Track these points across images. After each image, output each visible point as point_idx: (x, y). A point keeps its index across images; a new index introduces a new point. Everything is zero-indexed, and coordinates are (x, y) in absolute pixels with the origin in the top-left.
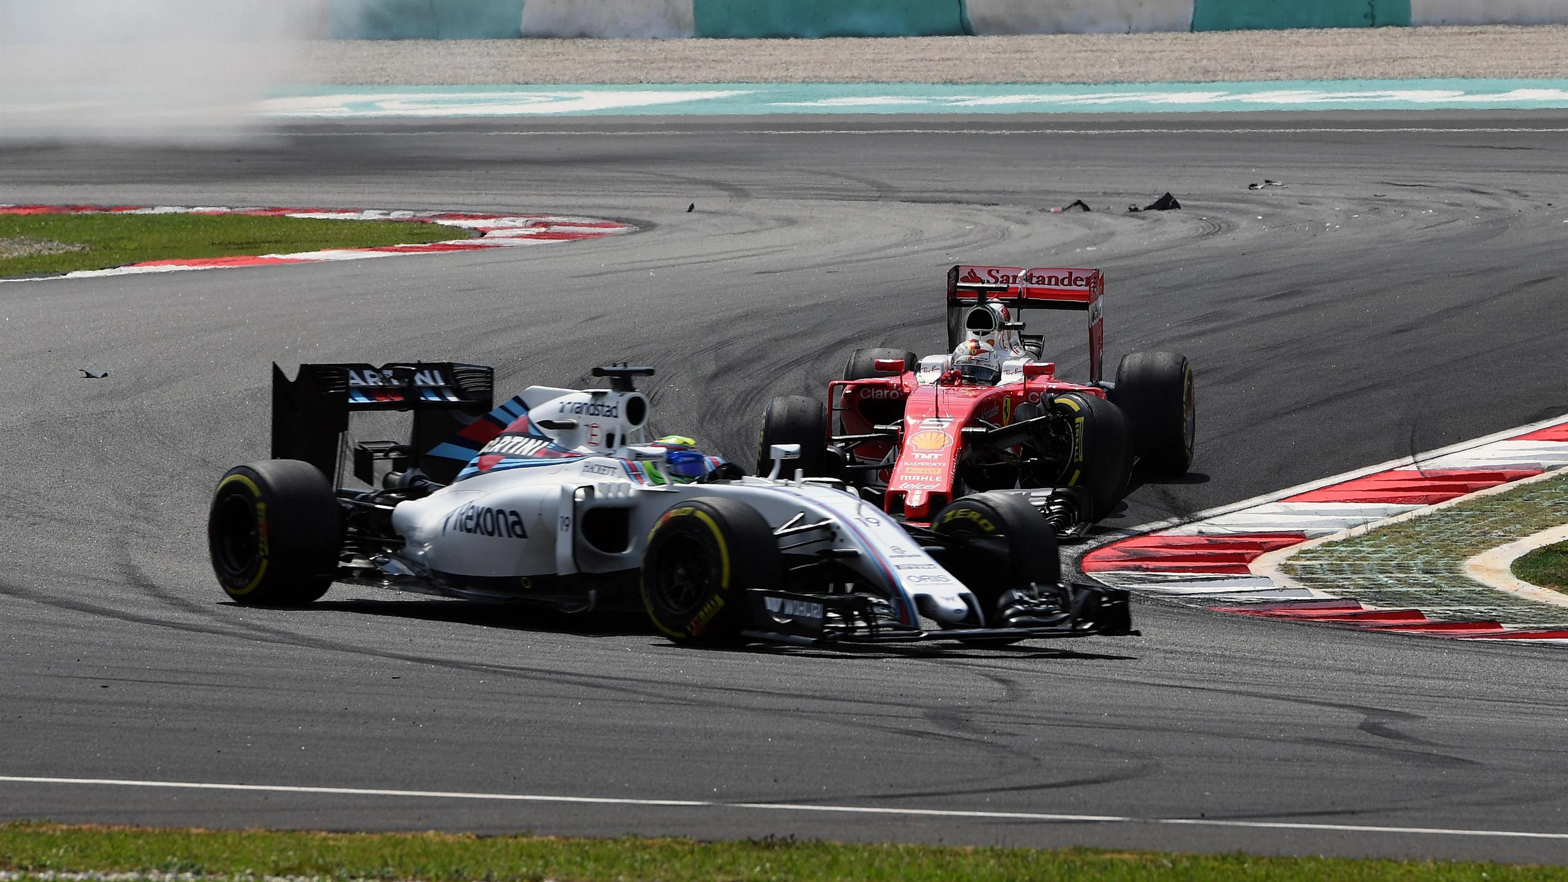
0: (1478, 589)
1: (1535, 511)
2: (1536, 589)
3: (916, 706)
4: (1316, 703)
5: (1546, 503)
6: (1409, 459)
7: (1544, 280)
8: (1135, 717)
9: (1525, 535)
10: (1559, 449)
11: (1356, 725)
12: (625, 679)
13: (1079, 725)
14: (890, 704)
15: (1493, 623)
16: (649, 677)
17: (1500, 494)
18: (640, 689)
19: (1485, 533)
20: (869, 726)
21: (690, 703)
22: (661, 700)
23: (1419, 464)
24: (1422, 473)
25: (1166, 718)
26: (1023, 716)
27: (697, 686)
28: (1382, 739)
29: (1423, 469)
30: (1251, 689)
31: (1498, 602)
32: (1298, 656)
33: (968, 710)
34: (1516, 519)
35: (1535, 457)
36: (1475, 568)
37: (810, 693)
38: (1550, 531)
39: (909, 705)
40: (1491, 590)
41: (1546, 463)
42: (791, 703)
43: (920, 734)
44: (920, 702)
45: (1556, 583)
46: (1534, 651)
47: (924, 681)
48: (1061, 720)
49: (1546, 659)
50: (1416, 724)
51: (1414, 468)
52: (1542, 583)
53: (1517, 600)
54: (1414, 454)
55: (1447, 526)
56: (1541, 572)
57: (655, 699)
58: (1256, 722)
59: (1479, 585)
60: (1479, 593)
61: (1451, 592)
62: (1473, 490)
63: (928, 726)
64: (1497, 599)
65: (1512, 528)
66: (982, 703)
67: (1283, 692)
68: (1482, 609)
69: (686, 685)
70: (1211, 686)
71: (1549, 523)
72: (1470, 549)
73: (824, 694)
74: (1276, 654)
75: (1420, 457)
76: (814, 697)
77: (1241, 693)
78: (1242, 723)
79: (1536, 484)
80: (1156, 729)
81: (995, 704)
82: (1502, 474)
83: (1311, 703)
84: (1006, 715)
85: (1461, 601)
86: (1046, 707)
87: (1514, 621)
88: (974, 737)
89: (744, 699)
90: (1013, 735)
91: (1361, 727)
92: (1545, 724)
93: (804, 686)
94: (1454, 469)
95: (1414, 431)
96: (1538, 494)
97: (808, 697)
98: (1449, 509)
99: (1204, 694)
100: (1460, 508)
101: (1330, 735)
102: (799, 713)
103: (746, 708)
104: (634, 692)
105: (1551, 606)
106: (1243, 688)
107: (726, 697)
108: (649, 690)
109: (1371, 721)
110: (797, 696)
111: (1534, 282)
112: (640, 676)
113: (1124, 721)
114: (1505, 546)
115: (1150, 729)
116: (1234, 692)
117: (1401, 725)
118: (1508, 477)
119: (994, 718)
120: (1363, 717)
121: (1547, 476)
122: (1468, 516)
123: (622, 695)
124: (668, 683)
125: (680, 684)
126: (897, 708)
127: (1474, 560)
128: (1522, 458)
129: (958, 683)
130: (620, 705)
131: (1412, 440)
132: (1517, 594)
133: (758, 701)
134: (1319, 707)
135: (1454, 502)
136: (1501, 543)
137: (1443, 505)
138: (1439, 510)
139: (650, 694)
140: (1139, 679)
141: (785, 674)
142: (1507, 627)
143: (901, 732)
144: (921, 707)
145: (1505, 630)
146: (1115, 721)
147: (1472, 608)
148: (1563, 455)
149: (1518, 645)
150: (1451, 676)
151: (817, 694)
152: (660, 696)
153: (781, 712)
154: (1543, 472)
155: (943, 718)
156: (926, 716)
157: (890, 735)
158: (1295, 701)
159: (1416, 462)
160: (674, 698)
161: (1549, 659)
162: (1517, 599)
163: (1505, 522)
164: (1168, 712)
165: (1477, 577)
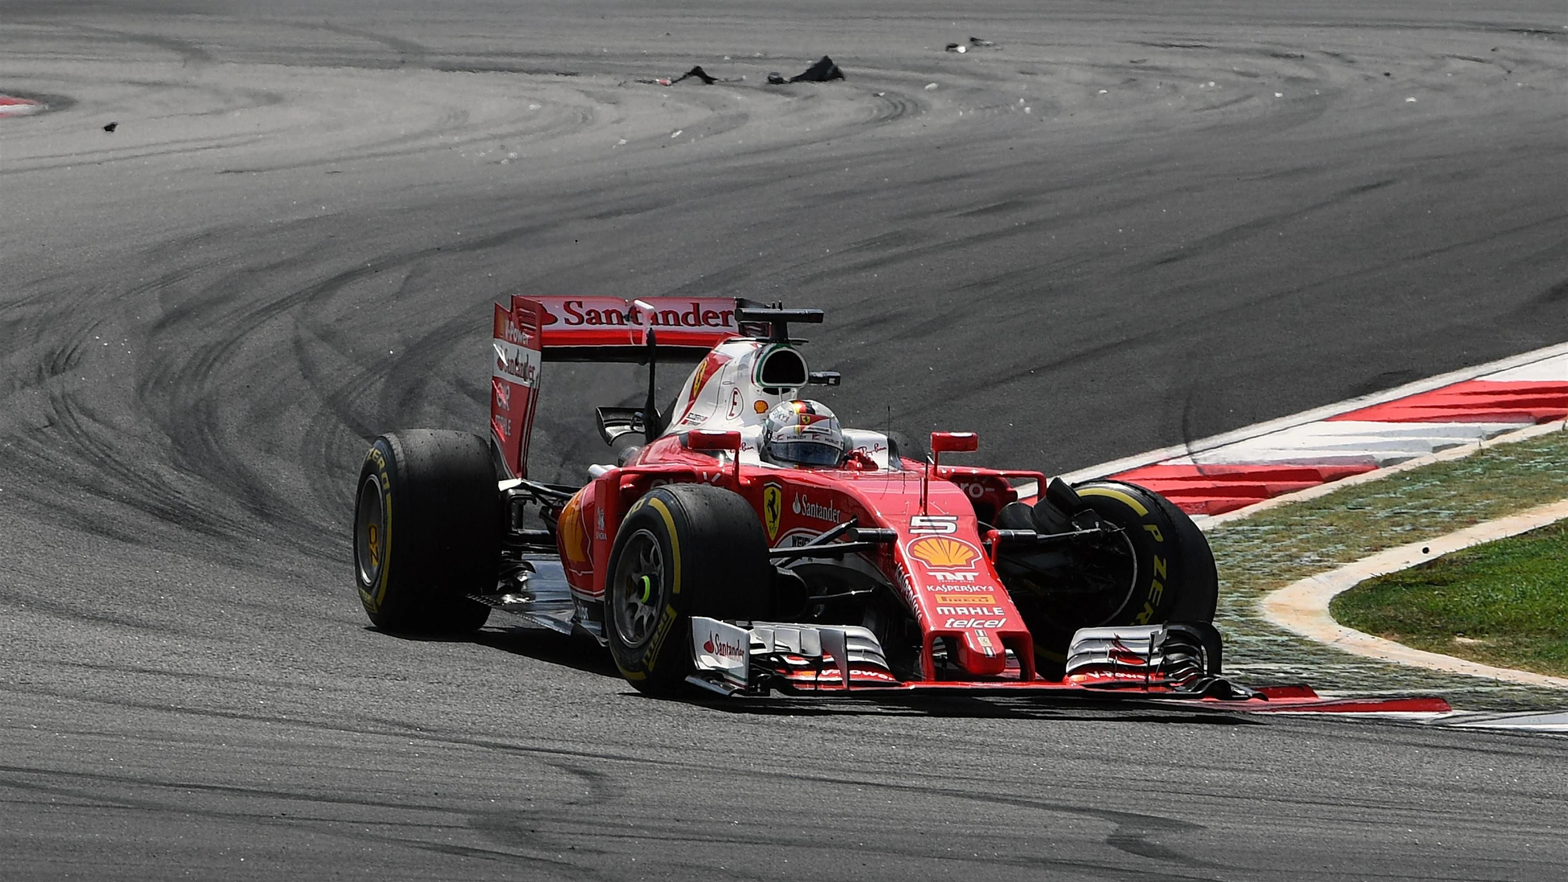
0: (1280, 639)
1: (1365, 524)
2: (1367, 637)
3: (457, 811)
4: (1045, 807)
5: (1382, 514)
6: (1181, 449)
7: (1378, 185)
8: (780, 826)
9: (1351, 560)
10: (1400, 433)
11: (1103, 838)
12: (29, 770)
13: (698, 837)
14: (419, 807)
15: (1303, 689)
16: (64, 766)
17: (1314, 500)
18: (50, 785)
19: (1291, 557)
20: (389, 840)
21: (126, 805)
22: (82, 800)
23: (1195, 456)
24: (1199, 469)
25: (826, 827)
26: (614, 825)
27: (134, 781)
28: (1141, 859)
29: (1201, 463)
30: (949, 785)
31: (1311, 658)
32: (1018, 736)
33: (533, 816)
34: (1339, 537)
35: (1366, 447)
36: (1279, 608)
37: (301, 791)
38: (1387, 553)
39: (448, 810)
40: (1301, 640)
41: (1380, 455)
42: (273, 806)
43: (464, 851)
44: (464, 804)
45: (1396, 630)
46: (1362, 730)
47: (470, 773)
48: (671, 831)
49: (1381, 741)
50: (1192, 836)
51: (1188, 461)
52: (1375, 629)
53: (1339, 656)
54: (1187, 441)
55: (1237, 547)
56: (1375, 613)
57: (74, 800)
58: (957, 834)
59: (1284, 633)
60: (1283, 644)
61: (1243, 644)
62: (1274, 495)
63: (477, 841)
64: (1308, 653)
65: (1331, 549)
66: (553, 806)
67: (998, 790)
68: (1287, 667)
69: (119, 780)
70: (891, 782)
71: (1386, 542)
72: (1270, 579)
73: (323, 793)
74: (986, 734)
75: (1197, 445)
76: (307, 797)
77: (934, 791)
78: (936, 835)
79: (1367, 485)
80: (809, 844)
81: (574, 807)
82: (1316, 470)
83: (1037, 805)
84: (590, 823)
85: (1256, 655)
86: (649, 812)
87: (1334, 686)
88: (544, 855)
89: (203, 800)
90: (600, 852)
91: (1110, 842)
92: (1380, 837)
93: (292, 781)
94: (1246, 464)
95: (1187, 408)
96: (1368, 500)
97: (299, 797)
98: (1240, 522)
99: (881, 793)
100: (1256, 520)
101: (1064, 854)
102: (285, 821)
103: (208, 813)
104: (43, 789)
105: (1388, 665)
106: (938, 784)
107: (176, 797)
108: (65, 786)
109: (1125, 832)
110: (283, 796)
111: (1364, 189)
112: (52, 766)
113: (764, 832)
114: (1321, 576)
115: (802, 844)
116: (924, 790)
117: (1170, 839)
118: (1324, 475)
119: (572, 828)
120: (1113, 826)
121: (1381, 473)
122: (1267, 533)
123: (23, 794)
124: (92, 775)
125: (111, 778)
126: (430, 814)
127: (1276, 596)
128: (1345, 447)
129: (518, 777)
130: (23, 808)
131: (1185, 421)
132: (1338, 646)
133: (225, 803)
134: (1049, 812)
135: (1247, 512)
136: (1315, 571)
137: (1232, 516)
138: (1226, 523)
139: (68, 793)
140: (784, 770)
141: (265, 763)
142: (1324, 696)
143: (437, 848)
144: (464, 812)
145: (1321, 699)
146: (748, 831)
147: (1273, 666)
148: (1406, 443)
149: (1341, 721)
150: (1242, 766)
151: (312, 792)
152: (80, 795)
153: (257, 818)
154: (1377, 468)
155: (498, 827)
156: (473, 825)
157: (419, 852)
158: (1015, 802)
159: (1190, 454)
160: (100, 798)
161: (1386, 742)
162: (1338, 653)
163: (1321, 541)
164: (828, 820)
165: (1280, 621)
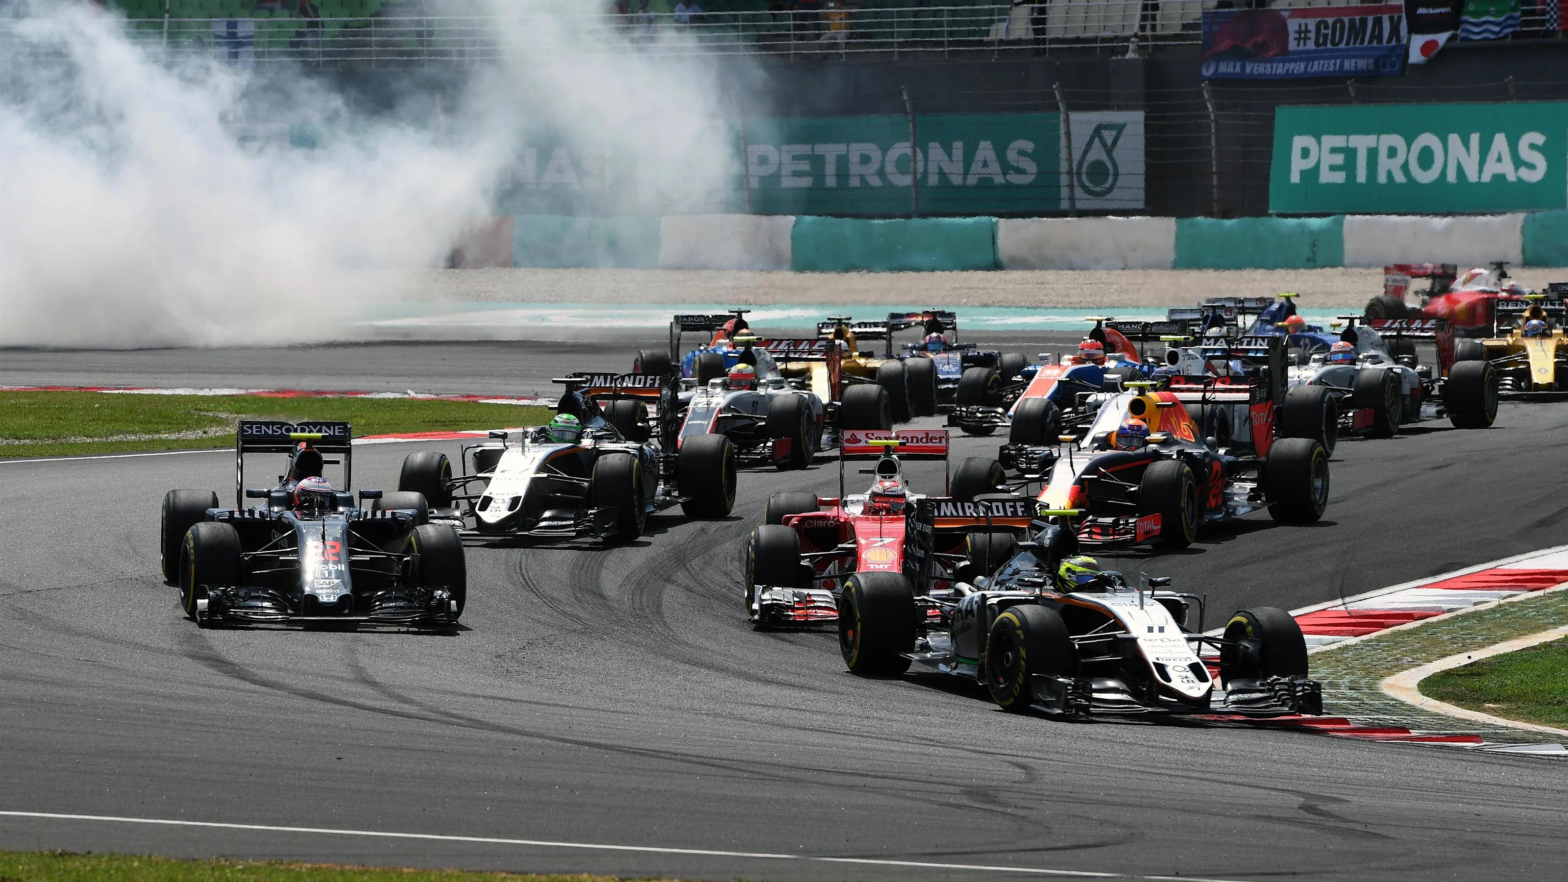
0: (1391, 702)
1: (1437, 643)
2: (1438, 703)
3: (955, 785)
4: (1265, 788)
5: (1446, 637)
6: (1339, 601)
7: (1446, 466)
8: (1125, 796)
9: (1429, 662)
10: (1456, 596)
11: (1297, 806)
12: (733, 760)
13: (1082, 802)
14: (935, 783)
15: (1404, 729)
16: (751, 759)
17: (1410, 630)
18: (743, 768)
19: (1397, 660)
20: (920, 800)
21: (782, 779)
22: (760, 776)
23: (1347, 605)
24: (1349, 613)
25: (1149, 798)
26: (1038, 794)
27: (787, 766)
28: (1316, 817)
29: (1349, 609)
30: (1215, 777)
31: (1408, 713)
32: (1251, 752)
33: (995, 789)
34: (1423, 650)
35: (1438, 602)
36: (1390, 686)
37: (874, 773)
38: (1449, 658)
39: (951, 785)
40: (1402, 704)
41: (1446, 606)
42: (859, 781)
43: (959, 806)
44: (959, 781)
45: (1453, 699)
46: (1435, 752)
47: (962, 766)
48: (1068, 797)
49: (1444, 758)
50: (1343, 806)
51: (1342, 608)
52: (1442, 699)
53: (1422, 712)
54: (1343, 597)
55: (1368, 653)
56: (1442, 689)
57: (756, 776)
58: (1218, 803)
59: (1393, 699)
60: (1393, 706)
61: (1371, 705)
62: (1388, 627)
63: (965, 801)
64: (1406, 710)
65: (1419, 656)
66: (1007, 784)
67: (1239, 780)
68: (1395, 718)
69: (779, 766)
70: (1184, 774)
71: (1447, 652)
72: (1386, 671)
73: (885, 774)
74: (1234, 750)
75: (1347, 600)
76: (877, 777)
77: (1207, 780)
78: (1208, 803)
79: (1438, 622)
80: (1140, 806)
81: (1016, 785)
82: (1411, 614)
83: (1261, 788)
84: (1025, 793)
85: (1378, 711)
86: (1056, 788)
87: (1420, 728)
88: (1001, 809)
89: (823, 777)
90: (1030, 808)
91: (1300, 808)
92: (1444, 808)
93: (869, 768)
94: (1374, 610)
95: (1343, 580)
96: (1439, 630)
97: (872, 776)
98: (1370, 641)
99: (1178, 780)
100: (1379, 640)
101: (1276, 814)
102: (864, 788)
103: (825, 784)
104: (740, 770)
105: (1449, 717)
106: (1208, 776)
107: (809, 775)
108: (752, 769)
109: (1308, 803)
110: (864, 775)
111: (1439, 468)
112: (744, 758)
113: (1117, 799)
114: (1413, 670)
115: (1136, 806)
116: (1201, 779)
117: (1331, 807)
118: (1416, 617)
119: (1016, 795)
120: (1301, 800)
121: (1447, 616)
122: (1384, 646)
123: (730, 772)
124: (765, 764)
125: (775, 765)
126: (941, 786)
127: (1389, 680)
128: (1428, 602)
129: (988, 768)
130: (730, 779)
131: (1342, 587)
132: (1422, 707)
133: (835, 779)
134: (1267, 792)
135: (1373, 635)
136: (1410, 667)
137: (1365, 637)
138: (1362, 641)
139: (753, 772)
140: (1128, 767)
141: (855, 758)
142: (1414, 733)
143: (945, 804)
144: (959, 786)
145: (1413, 734)
146: (1109, 799)
147: (1387, 717)
148: (1459, 601)
149: (1423, 746)
150: (1370, 769)
151: (880, 774)
152: (759, 773)
153: (852, 787)
154: (1444, 613)
155: (977, 794)
156: (963, 793)
157: (935, 806)
158: (1249, 786)
159: (1344, 604)
160: (769, 775)
161: (1448, 758)
162: (1422, 710)
163: (1414, 651)
164: (1150, 794)
165: (1392, 693)
